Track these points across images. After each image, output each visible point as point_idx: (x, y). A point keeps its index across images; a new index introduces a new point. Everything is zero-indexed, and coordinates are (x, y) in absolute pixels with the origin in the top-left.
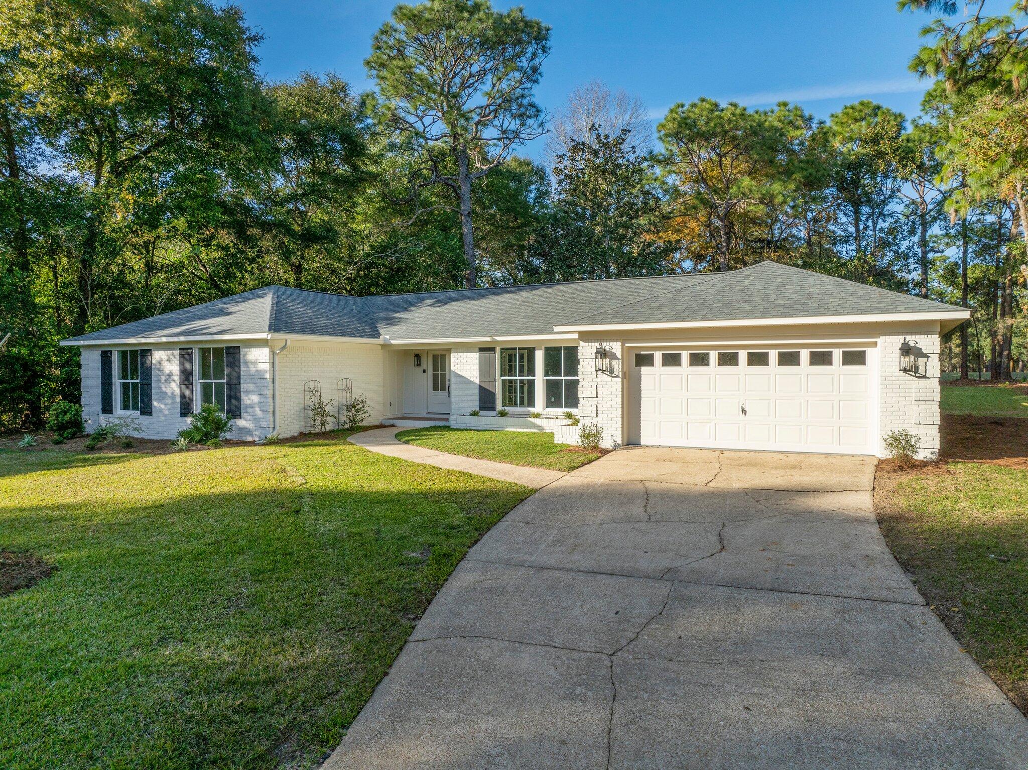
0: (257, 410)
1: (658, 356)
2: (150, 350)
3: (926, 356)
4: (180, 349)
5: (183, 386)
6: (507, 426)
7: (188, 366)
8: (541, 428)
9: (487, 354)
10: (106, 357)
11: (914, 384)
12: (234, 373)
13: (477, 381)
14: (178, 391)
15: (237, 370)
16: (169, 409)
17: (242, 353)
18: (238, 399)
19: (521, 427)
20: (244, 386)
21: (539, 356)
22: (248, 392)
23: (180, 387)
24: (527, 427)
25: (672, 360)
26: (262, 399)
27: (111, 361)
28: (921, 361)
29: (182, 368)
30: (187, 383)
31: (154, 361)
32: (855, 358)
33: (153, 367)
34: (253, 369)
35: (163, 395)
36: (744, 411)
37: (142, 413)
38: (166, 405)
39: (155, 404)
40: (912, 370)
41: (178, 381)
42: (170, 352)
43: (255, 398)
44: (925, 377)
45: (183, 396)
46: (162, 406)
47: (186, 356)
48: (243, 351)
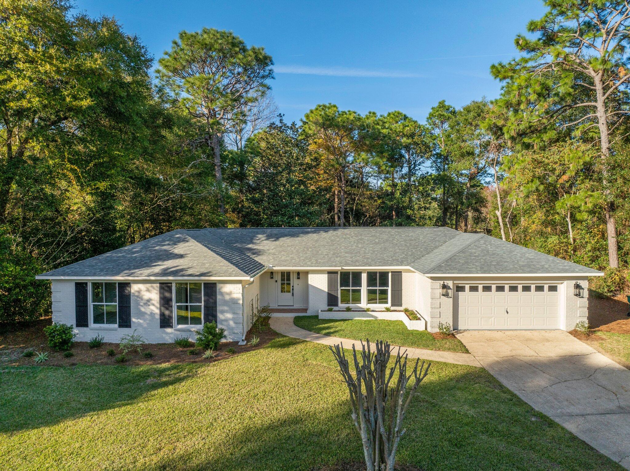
0: (231, 323)
1: (467, 287)
2: (130, 283)
3: (583, 289)
4: (160, 284)
5: (162, 308)
6: (355, 317)
7: (167, 294)
8: (376, 317)
9: (333, 275)
10: (81, 288)
11: (578, 300)
12: (211, 300)
13: (326, 290)
14: (157, 311)
15: (214, 298)
16: (148, 323)
17: (218, 288)
18: (215, 317)
19: (364, 317)
20: (219, 308)
21: (364, 277)
22: (223, 312)
23: (160, 309)
24: (368, 317)
25: (474, 289)
26: (235, 316)
27: (87, 290)
28: (581, 291)
29: (162, 296)
30: (166, 306)
31: (132, 291)
32: (553, 289)
33: (132, 294)
34: (227, 297)
35: (141, 315)
36: (507, 312)
37: (120, 326)
38: (145, 320)
39: (133, 320)
40: (578, 295)
41: (158, 306)
42: (150, 285)
43: (229, 316)
44: (583, 297)
45: (162, 315)
46: (141, 321)
47: (166, 288)
48: (219, 286)
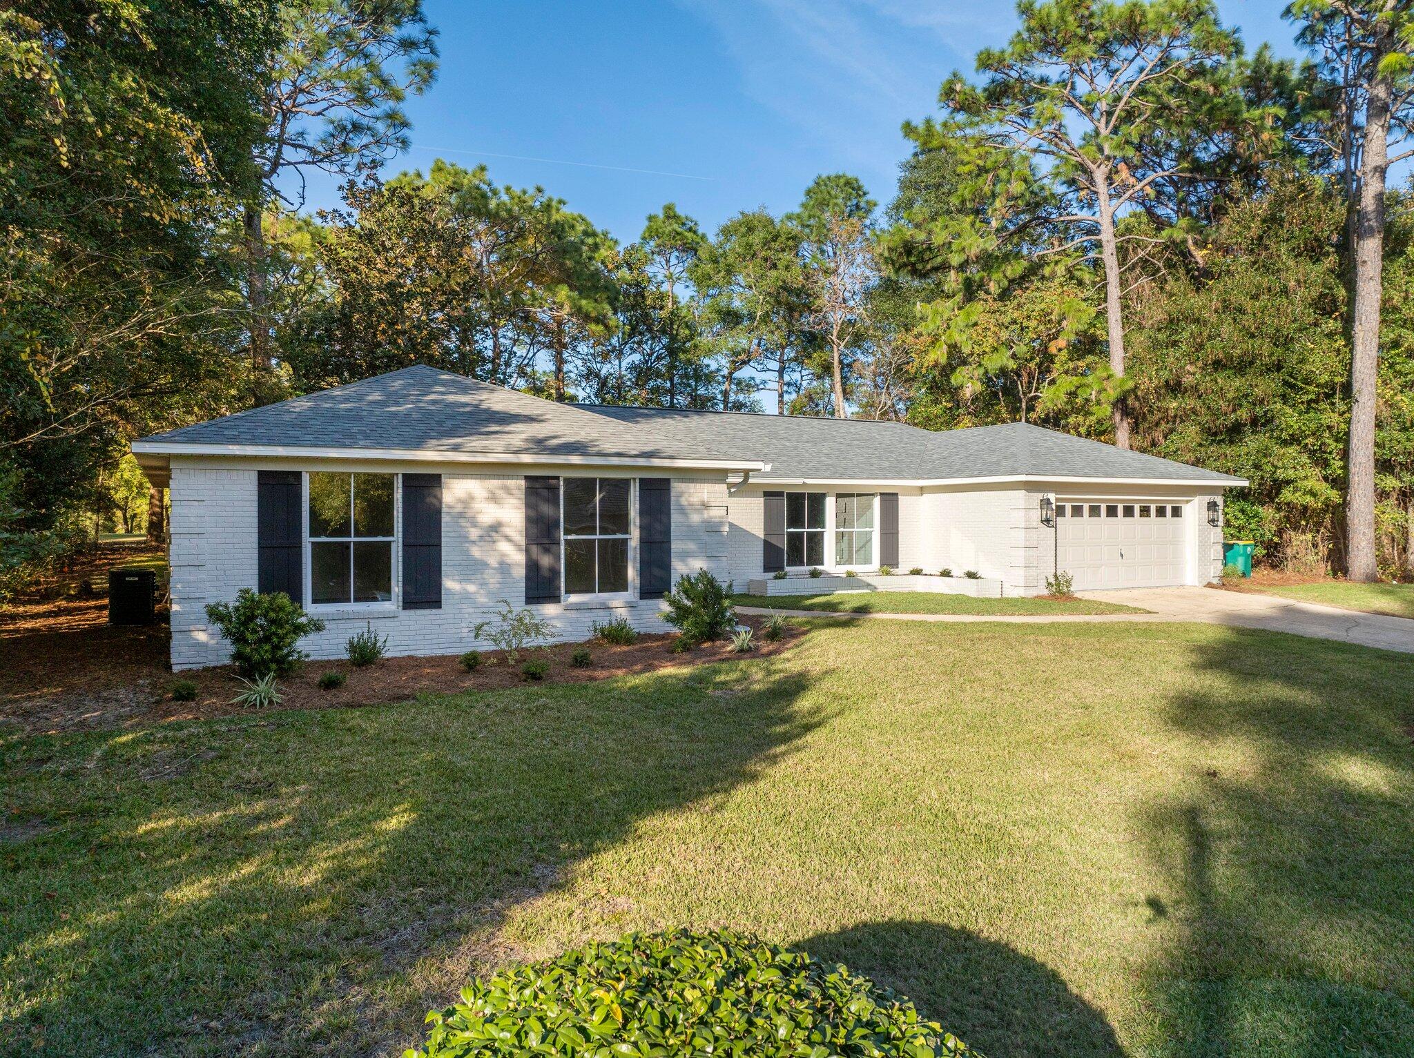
1: (1068, 508)
2: (438, 477)
4: (527, 478)
5: (534, 549)
7: (546, 509)
8: (873, 588)
9: (775, 500)
11: (1212, 531)
12: (657, 526)
13: (762, 536)
14: (519, 558)
15: (664, 520)
16: (491, 593)
18: (666, 567)
21: (832, 504)
22: (684, 555)
23: (527, 551)
25: (1077, 511)
26: (714, 564)
29: (533, 514)
30: (545, 541)
31: (448, 500)
33: (444, 509)
34: (694, 516)
35: (474, 568)
36: (1122, 556)
37: (408, 605)
38: (481, 585)
39: (449, 584)
41: (522, 541)
42: (498, 482)
43: (699, 563)
45: (532, 567)
46: (472, 588)
48: (677, 487)
